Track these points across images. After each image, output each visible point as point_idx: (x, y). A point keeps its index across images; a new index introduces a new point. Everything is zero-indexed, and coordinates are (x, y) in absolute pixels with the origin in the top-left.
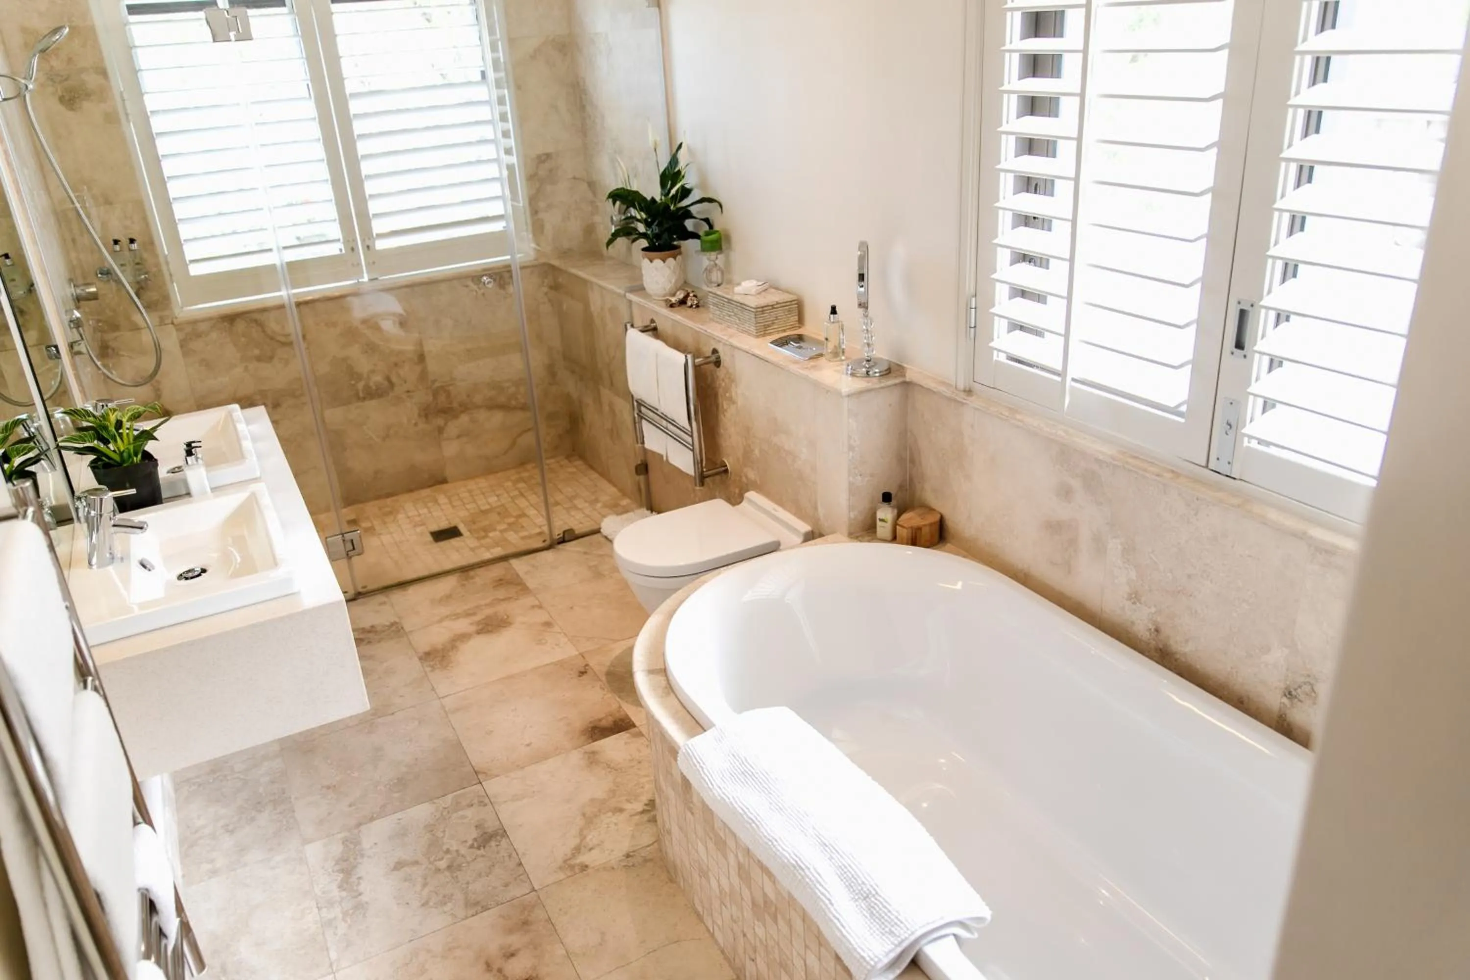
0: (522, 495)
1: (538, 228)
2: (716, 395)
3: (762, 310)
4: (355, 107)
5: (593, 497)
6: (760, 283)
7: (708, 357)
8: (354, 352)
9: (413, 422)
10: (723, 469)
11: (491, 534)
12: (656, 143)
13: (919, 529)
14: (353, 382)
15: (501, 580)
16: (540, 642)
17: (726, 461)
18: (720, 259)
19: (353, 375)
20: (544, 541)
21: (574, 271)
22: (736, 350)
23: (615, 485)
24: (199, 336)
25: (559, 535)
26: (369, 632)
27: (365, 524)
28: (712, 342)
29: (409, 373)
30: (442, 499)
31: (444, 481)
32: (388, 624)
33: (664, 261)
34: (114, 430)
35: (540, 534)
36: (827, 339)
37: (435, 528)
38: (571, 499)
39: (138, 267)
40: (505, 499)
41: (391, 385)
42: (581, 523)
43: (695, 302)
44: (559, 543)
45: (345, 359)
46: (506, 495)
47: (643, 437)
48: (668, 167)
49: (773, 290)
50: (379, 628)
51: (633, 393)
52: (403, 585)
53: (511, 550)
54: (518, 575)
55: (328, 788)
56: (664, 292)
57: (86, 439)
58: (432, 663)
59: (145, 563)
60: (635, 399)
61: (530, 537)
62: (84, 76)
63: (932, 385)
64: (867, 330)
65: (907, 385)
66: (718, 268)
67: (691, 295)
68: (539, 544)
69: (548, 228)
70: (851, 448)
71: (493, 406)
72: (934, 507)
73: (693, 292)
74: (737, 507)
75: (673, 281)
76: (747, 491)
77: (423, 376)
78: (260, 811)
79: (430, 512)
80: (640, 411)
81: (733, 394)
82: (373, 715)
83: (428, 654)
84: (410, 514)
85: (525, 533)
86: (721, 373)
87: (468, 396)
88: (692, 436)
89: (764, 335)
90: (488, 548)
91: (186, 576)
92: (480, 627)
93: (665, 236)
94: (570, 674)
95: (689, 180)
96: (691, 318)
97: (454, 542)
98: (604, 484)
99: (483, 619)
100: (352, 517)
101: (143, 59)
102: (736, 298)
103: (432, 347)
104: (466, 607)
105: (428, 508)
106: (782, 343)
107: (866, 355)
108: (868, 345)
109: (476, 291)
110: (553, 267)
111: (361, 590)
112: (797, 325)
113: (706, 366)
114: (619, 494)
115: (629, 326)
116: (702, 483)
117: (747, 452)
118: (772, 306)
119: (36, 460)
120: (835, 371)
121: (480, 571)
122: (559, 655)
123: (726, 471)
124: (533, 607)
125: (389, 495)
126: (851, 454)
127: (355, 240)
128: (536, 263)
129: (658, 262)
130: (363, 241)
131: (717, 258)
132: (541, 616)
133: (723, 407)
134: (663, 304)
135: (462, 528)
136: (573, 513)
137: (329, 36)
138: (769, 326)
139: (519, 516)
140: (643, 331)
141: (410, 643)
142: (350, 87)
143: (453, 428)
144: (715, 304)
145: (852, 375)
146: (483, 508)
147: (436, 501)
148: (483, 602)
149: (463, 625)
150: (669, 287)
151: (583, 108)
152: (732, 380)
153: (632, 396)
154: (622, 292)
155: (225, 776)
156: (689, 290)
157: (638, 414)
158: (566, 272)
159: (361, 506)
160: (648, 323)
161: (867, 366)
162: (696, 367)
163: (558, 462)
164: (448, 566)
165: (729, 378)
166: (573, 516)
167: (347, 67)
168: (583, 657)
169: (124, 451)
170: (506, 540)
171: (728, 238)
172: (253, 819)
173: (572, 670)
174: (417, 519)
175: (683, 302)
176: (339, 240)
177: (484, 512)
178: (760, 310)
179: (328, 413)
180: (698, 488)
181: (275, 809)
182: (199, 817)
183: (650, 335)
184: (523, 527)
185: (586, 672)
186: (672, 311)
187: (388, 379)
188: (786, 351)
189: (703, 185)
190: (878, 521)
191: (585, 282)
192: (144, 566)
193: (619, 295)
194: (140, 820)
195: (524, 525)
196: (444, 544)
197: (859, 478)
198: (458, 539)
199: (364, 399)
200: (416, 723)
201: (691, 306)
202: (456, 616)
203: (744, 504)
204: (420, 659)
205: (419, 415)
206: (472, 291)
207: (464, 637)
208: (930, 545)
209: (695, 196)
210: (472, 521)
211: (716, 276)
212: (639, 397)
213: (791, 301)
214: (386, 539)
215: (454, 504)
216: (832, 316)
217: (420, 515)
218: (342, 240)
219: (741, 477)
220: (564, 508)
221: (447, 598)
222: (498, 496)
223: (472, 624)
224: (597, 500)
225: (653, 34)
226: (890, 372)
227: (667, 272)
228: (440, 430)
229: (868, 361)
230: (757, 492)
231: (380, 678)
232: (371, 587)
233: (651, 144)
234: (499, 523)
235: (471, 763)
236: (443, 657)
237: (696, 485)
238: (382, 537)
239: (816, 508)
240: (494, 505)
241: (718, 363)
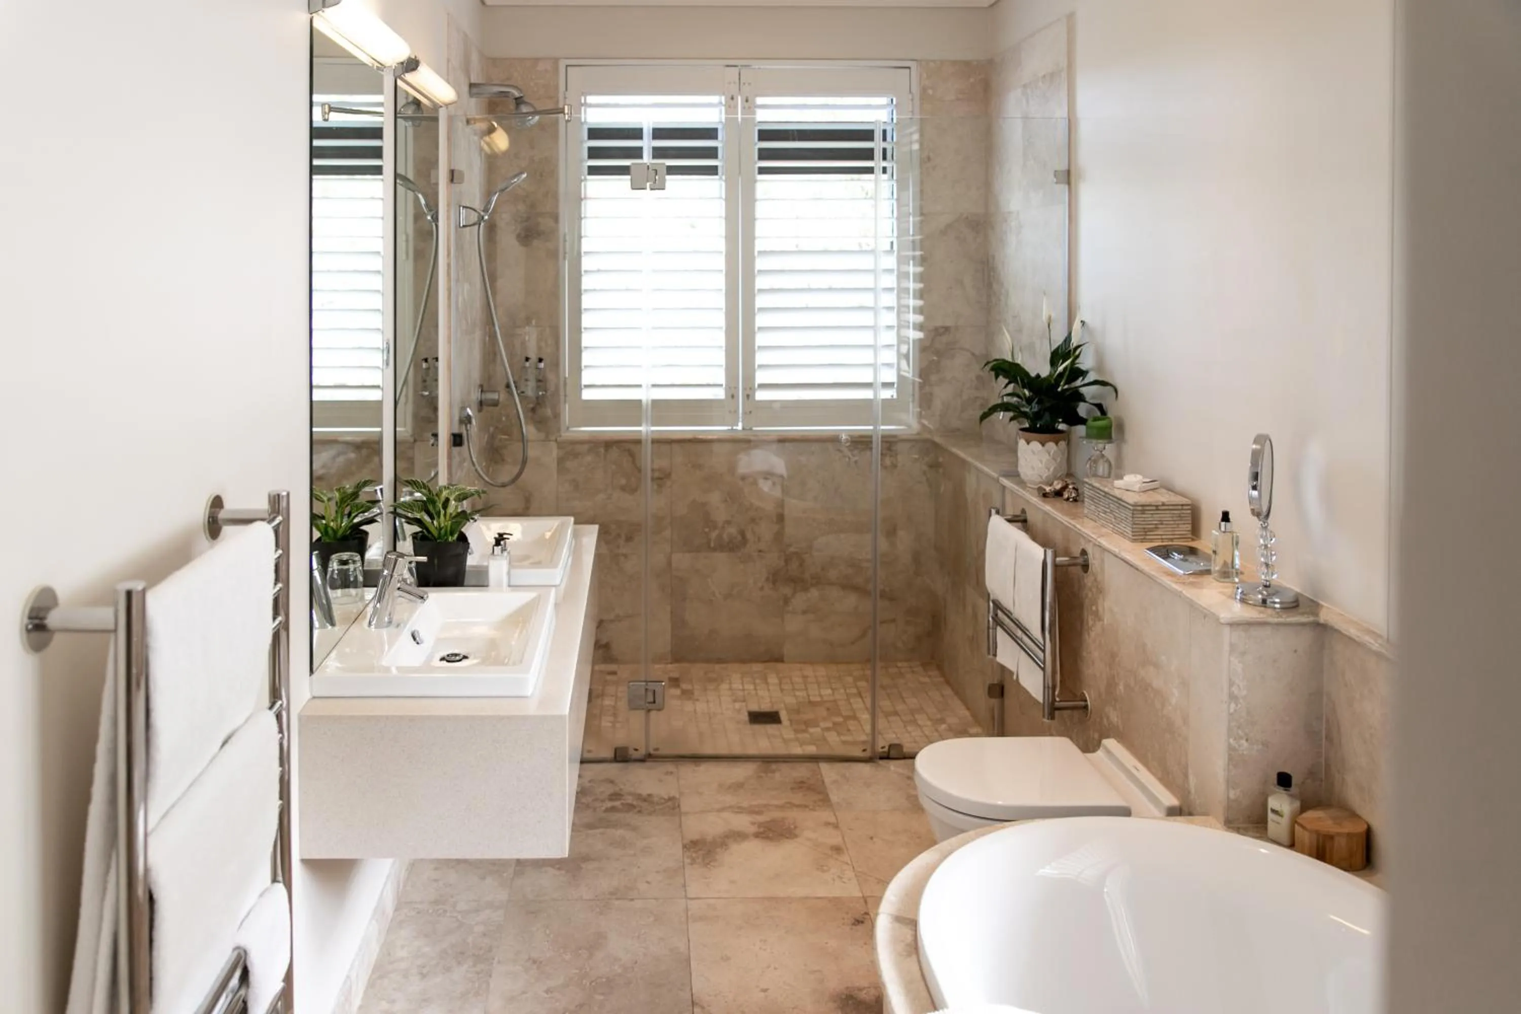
0: (860, 695)
1: (925, 401)
2: (1081, 606)
3: (1143, 508)
4: (760, 264)
5: (939, 716)
6: (1148, 480)
7: (1075, 558)
8: (715, 498)
9: (760, 585)
10: (1083, 703)
11: (811, 730)
12: (1050, 318)
13: (1331, 837)
14: (707, 530)
15: (802, 782)
16: (821, 868)
17: (1087, 695)
18: (1109, 450)
19: (709, 523)
20: (864, 750)
21: (955, 450)
22: (1106, 553)
23: (968, 709)
24: (576, 455)
25: (883, 748)
26: (645, 800)
27: (685, 686)
28: (1082, 541)
29: (766, 531)
30: (773, 679)
31: (780, 660)
32: (666, 797)
33: (1043, 445)
34: (440, 506)
35: (864, 742)
36: (1215, 552)
37: (755, 708)
38: (912, 712)
39: (540, 384)
40: (840, 695)
41: (744, 540)
42: (915, 742)
43: (1073, 495)
44: (881, 758)
45: (704, 504)
46: (842, 691)
47: (996, 648)
48: (1062, 345)
49: (1164, 491)
50: (656, 799)
51: (990, 591)
52: (697, 758)
53: (825, 751)
54: (823, 782)
55: (534, 962)
56: (1039, 480)
57: (415, 509)
58: (694, 855)
59: (416, 636)
60: (992, 597)
61: (854, 743)
62: (540, 220)
63: (1353, 632)
64: (1266, 546)
65: (1322, 629)
66: (1105, 459)
67: (1071, 487)
68: (857, 752)
69: (937, 404)
70: (1233, 697)
71: (848, 586)
72: (1359, 812)
73: (1073, 483)
74: (1089, 755)
75: (1052, 469)
76: (1108, 737)
77: (779, 536)
78: (459, 963)
79: (755, 689)
80: (996, 615)
81: (1100, 609)
82: (612, 894)
83: (694, 843)
84: (734, 686)
85: (848, 738)
86: (1088, 580)
87: (823, 569)
88: (1044, 651)
89: (1142, 541)
90: (802, 744)
91: (448, 658)
92: (762, 830)
93: (1047, 417)
94: (843, 919)
95: (1086, 362)
96: (1062, 511)
97: (771, 728)
98: (957, 704)
99: (768, 822)
100: (675, 675)
101: (589, 209)
102: (1117, 493)
103: (794, 507)
104: (754, 803)
105: (755, 684)
106: (1165, 552)
107: (1263, 577)
108: (1267, 565)
109: (849, 458)
110: (936, 445)
111: (652, 752)
112: (1190, 536)
113: (1071, 569)
114: (970, 718)
115: (993, 511)
116: (1052, 717)
117: (1111, 684)
118: (1157, 506)
119: (371, 521)
120: (1220, 593)
121: (784, 767)
122: (836, 891)
123: (1086, 707)
124: (828, 824)
125: (720, 661)
126: (1233, 706)
127: (737, 388)
128: (917, 437)
129: (1036, 445)
130: (744, 389)
131: (1104, 448)
132: (832, 838)
133: (1088, 623)
134: (1036, 492)
135: (783, 715)
136: (909, 728)
137: (750, 200)
138: (1151, 530)
139: (847, 718)
140: (1009, 521)
141: (680, 826)
142: (759, 246)
143: (800, 601)
144: (1092, 499)
145: (1243, 601)
146: (812, 699)
147: (765, 680)
148: (775, 802)
149: (743, 822)
150: (1045, 474)
151: (990, 285)
152: (1100, 591)
153: (989, 595)
154: (995, 475)
155: (445, 911)
156: (1069, 481)
157: (993, 618)
158: (946, 450)
159: (686, 665)
160: (1018, 513)
161: (1265, 593)
162: (1056, 566)
163: (911, 667)
164: (752, 751)
165: (1097, 587)
166: (909, 733)
167: (760, 228)
168: (866, 902)
169: (443, 528)
170: (824, 739)
171: (1121, 428)
172: (448, 969)
173: (847, 913)
174: (741, 693)
175: (1058, 494)
176: (721, 385)
177: (812, 704)
178: (1140, 508)
179: (676, 557)
180: (1045, 720)
181: (474, 966)
182: (403, 947)
183: (1016, 527)
184: (849, 730)
185: (862, 922)
186: (1044, 502)
187: (742, 534)
188: (1169, 565)
189: (1100, 367)
190: (1269, 811)
191: (964, 462)
192: (414, 639)
193: (993, 478)
194: (280, 878)
195: (851, 728)
196: (760, 728)
197: (1243, 742)
198: (775, 726)
199: (714, 550)
200: (652, 919)
201: (1068, 499)
202: (740, 810)
203: (1100, 753)
204: (684, 846)
205: (767, 579)
206: (845, 456)
207: (739, 836)
208: (1349, 868)
209: (1091, 377)
210: (795, 711)
211: (1102, 469)
212: (995, 598)
213: (1182, 505)
214: (701, 706)
215: (783, 686)
216: (1223, 524)
217: (743, 690)
218: (724, 386)
219: (1101, 718)
220: (902, 721)
221: (738, 786)
222: (832, 689)
223: (753, 824)
224: (942, 721)
225: (1062, 211)
226: (1297, 606)
227: (1046, 457)
228: (786, 601)
229: (1266, 586)
230: (1118, 742)
231: (635, 855)
232: (664, 751)
233: (1045, 318)
234: (824, 719)
235: (691, 989)
236: (709, 851)
237: (1044, 716)
238: (697, 703)
239: (1186, 776)
240: (825, 698)
241: (1086, 567)
